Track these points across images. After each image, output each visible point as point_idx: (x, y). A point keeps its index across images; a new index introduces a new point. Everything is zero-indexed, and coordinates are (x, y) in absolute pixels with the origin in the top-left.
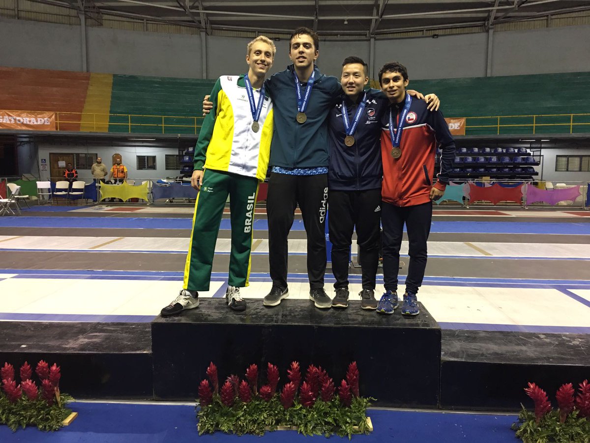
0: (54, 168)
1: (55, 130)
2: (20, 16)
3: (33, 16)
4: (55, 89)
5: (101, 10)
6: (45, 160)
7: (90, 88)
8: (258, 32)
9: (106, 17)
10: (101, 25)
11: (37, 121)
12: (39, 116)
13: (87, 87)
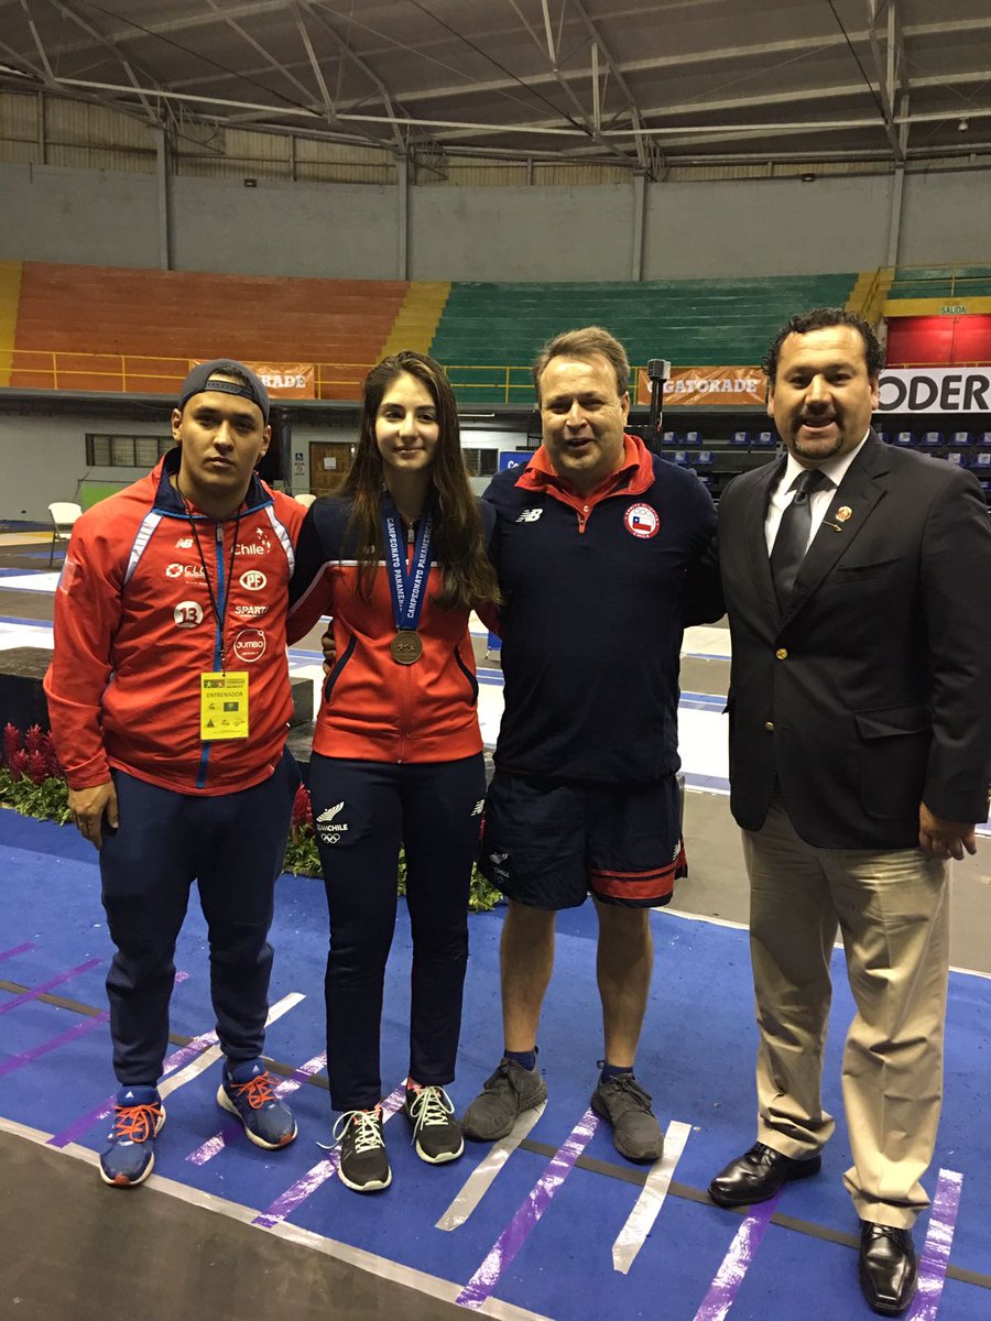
0: (317, 469)
1: (312, 397)
2: (298, 172)
3: (322, 171)
4: (338, 317)
5: (445, 147)
6: (301, 455)
7: (403, 312)
8: (774, 163)
9: (454, 161)
10: (445, 178)
11: (283, 382)
12: (288, 372)
13: (398, 312)
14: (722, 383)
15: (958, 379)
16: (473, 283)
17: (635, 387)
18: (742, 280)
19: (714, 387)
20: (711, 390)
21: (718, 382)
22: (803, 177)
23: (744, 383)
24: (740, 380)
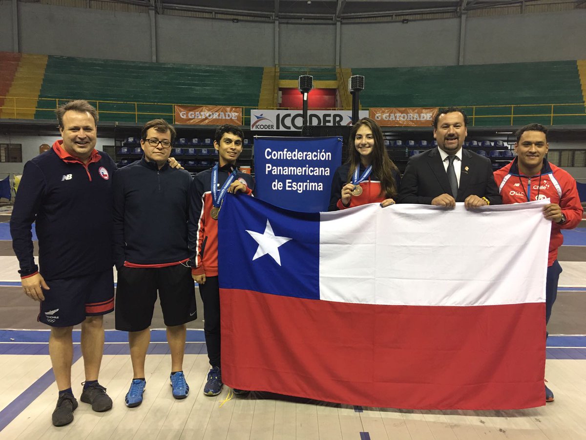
7: (20, 69)
8: (216, 13)
13: (16, 69)
14: (220, 114)
15: (329, 115)
16: (62, 57)
17: (173, 114)
18: (209, 66)
19: (215, 116)
20: (214, 117)
21: (217, 114)
22: (233, 20)
23: (230, 115)
24: (229, 113)
